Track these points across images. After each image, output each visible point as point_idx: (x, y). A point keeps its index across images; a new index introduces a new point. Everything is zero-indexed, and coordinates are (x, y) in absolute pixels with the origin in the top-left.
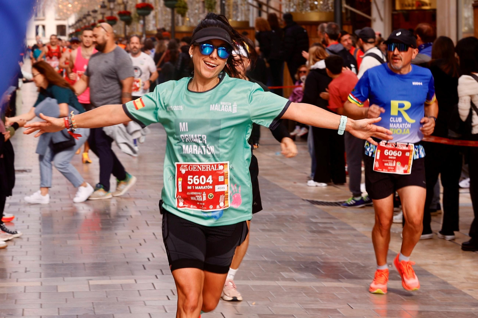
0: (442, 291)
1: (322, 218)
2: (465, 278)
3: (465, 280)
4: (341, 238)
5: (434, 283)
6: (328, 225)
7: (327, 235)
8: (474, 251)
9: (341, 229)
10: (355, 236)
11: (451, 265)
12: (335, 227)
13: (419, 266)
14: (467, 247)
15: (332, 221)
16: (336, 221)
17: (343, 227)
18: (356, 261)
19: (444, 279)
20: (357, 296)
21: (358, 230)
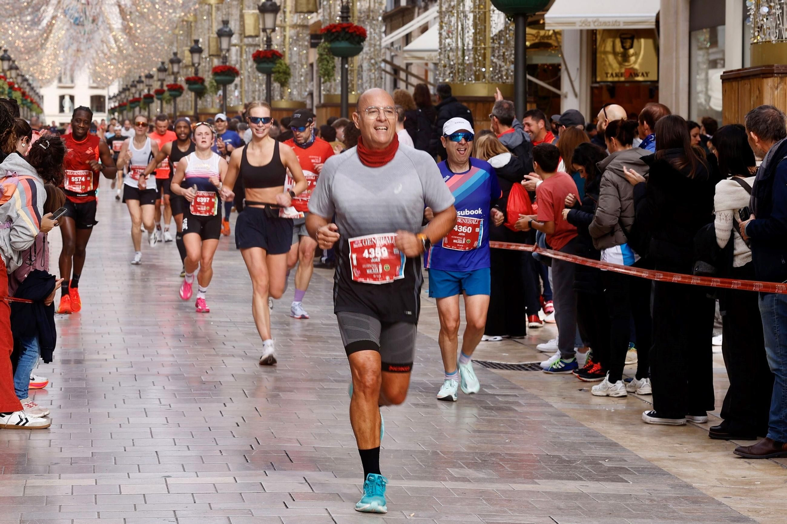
0: (686, 498)
1: (502, 388)
2: (718, 480)
3: (718, 484)
4: (532, 418)
5: (673, 487)
6: (511, 399)
7: (511, 414)
8: (727, 440)
9: (531, 405)
10: (552, 415)
11: (694, 461)
12: (521, 401)
13: (649, 461)
14: (716, 434)
15: (516, 392)
16: (522, 392)
17: (532, 401)
18: (556, 453)
19: (688, 480)
20: (562, 505)
21: (555, 406)
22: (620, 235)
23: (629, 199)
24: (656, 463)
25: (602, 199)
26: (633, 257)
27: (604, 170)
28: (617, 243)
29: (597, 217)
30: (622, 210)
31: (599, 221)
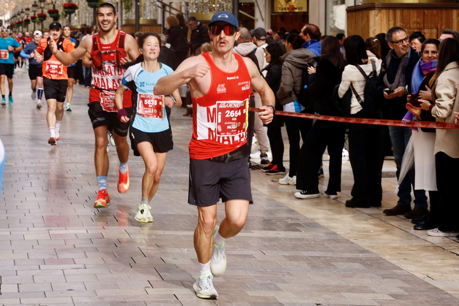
22: (294, 96)
23: (298, 76)
24: (316, 221)
25: (283, 77)
26: (300, 108)
27: (283, 61)
28: (292, 101)
29: (281, 88)
30: (294, 83)
31: (282, 89)
